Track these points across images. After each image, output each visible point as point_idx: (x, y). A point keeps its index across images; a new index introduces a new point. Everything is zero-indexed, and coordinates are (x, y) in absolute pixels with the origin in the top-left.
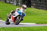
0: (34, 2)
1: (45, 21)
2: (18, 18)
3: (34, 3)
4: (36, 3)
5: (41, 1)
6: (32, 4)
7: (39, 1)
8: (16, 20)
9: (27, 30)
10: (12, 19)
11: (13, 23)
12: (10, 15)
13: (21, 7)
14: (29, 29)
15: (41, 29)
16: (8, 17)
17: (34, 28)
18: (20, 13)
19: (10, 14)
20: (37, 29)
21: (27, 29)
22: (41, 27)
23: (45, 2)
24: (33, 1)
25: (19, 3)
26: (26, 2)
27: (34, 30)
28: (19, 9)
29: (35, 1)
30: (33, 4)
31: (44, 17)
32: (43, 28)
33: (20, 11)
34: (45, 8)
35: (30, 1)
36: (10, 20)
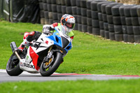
0: (50, 7)
1: (83, 64)
2: (50, 54)
3: (51, 11)
4: (56, 11)
5: (72, 4)
6: (43, 13)
7: (64, 5)
8: (45, 62)
9: (29, 90)
10: (30, 59)
11: (35, 70)
12: (23, 46)
13: (10, 21)
14: (34, 89)
15: (70, 89)
16: (16, 53)
17: (50, 87)
18: (57, 39)
19: (23, 43)
20: (59, 87)
21: (30, 87)
22: (72, 82)
23: (82, 9)
24: (48, 5)
25: (5, 11)
26: (27, 7)
27: (49, 91)
28: (52, 26)
29: (53, 5)
30: (47, 14)
31: (79, 54)
32: (78, 84)
33: (57, 34)
34: (83, 26)
35: (38, 5)
36: (22, 61)
